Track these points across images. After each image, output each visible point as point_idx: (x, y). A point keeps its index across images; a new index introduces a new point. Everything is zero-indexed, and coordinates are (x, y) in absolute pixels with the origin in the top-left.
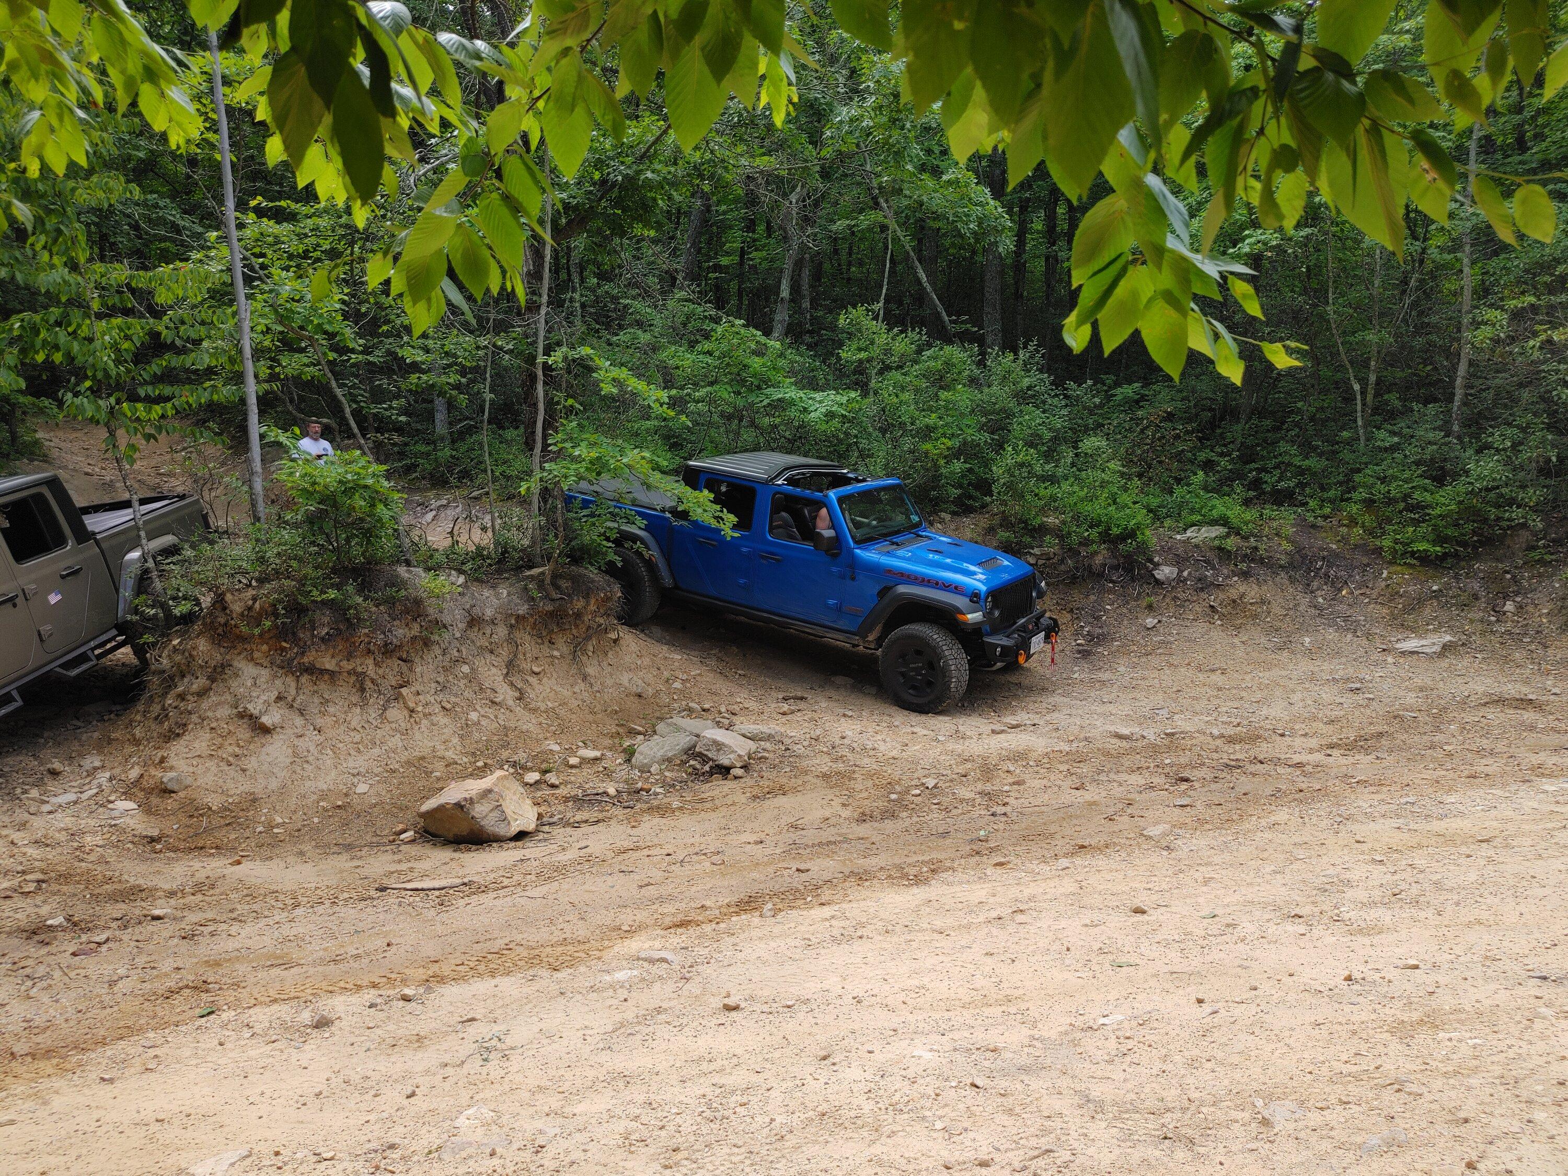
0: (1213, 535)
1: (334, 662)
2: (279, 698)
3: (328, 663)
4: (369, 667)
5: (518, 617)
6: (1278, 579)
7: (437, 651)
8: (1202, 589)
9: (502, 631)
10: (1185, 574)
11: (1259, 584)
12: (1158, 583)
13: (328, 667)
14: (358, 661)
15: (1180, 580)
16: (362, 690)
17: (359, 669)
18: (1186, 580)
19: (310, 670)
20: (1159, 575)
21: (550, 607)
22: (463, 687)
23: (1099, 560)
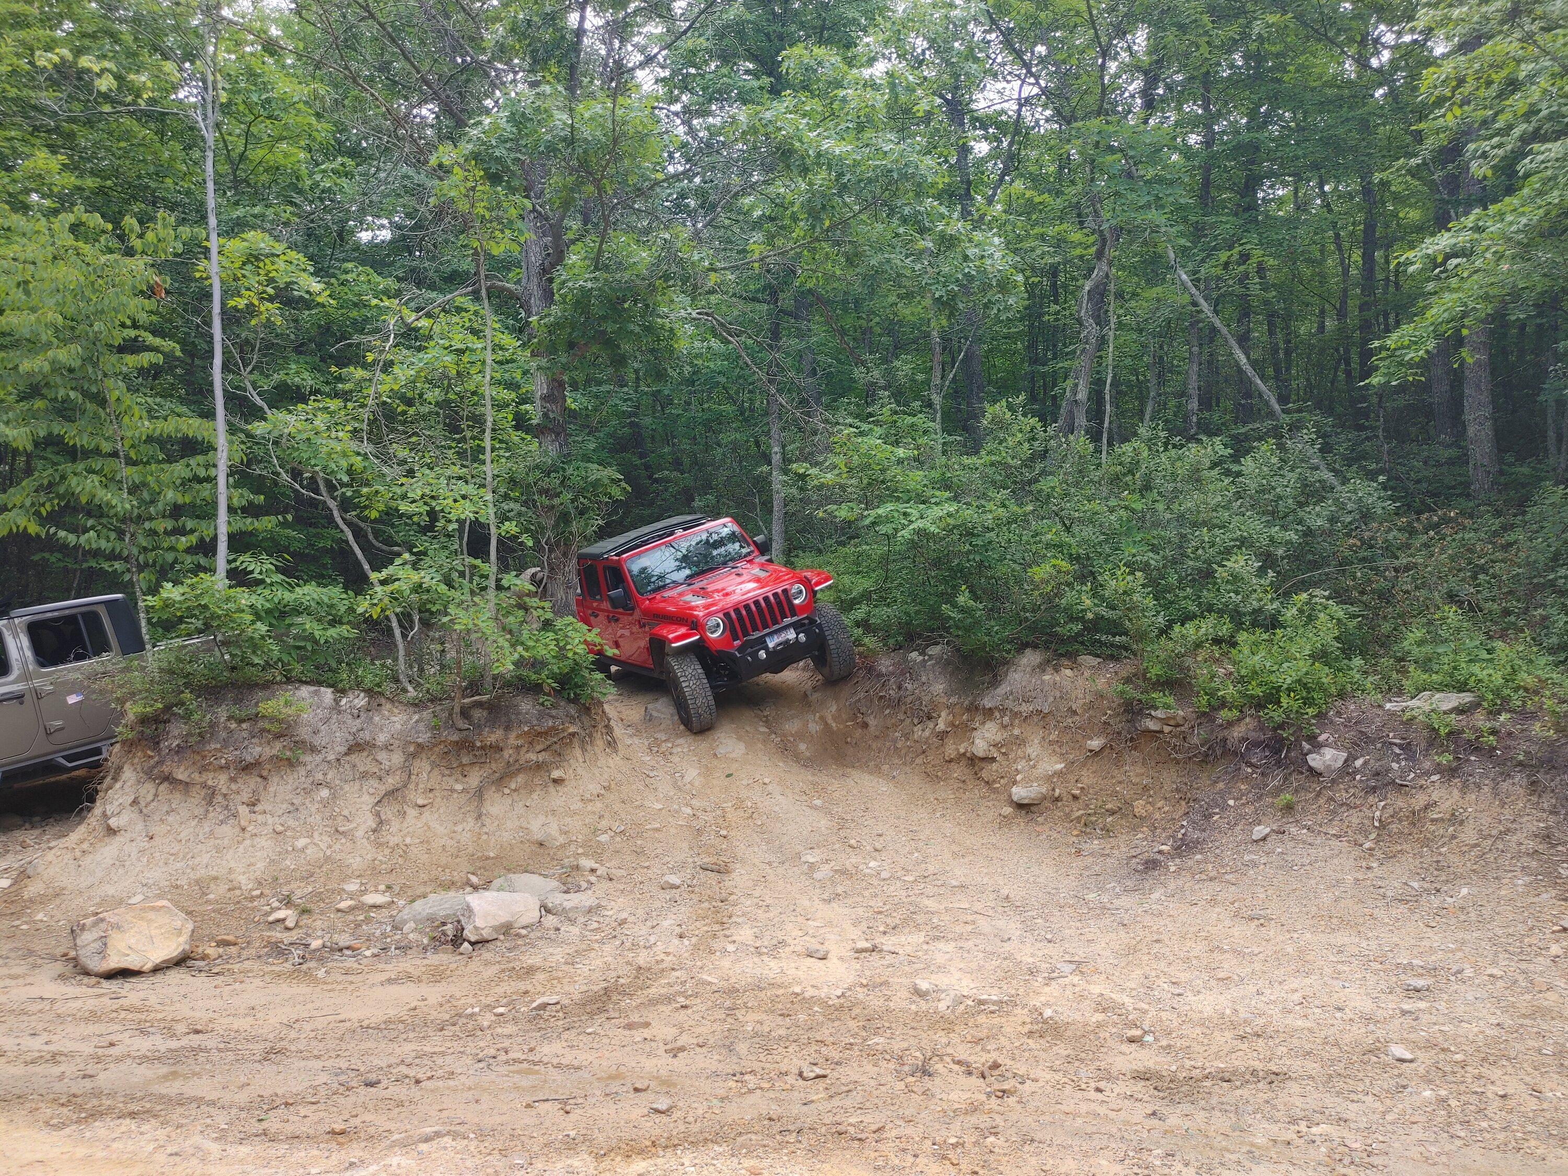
0: (1446, 706)
1: (186, 774)
2: (135, 802)
3: (181, 774)
4: (221, 781)
5: (419, 746)
6: (1505, 786)
7: (302, 771)
8: (1374, 790)
9: (397, 758)
10: (1359, 763)
11: (1464, 789)
12: (1314, 773)
13: (180, 777)
14: (211, 775)
15: (1347, 770)
16: (210, 803)
17: (210, 783)
18: (1357, 771)
19: (167, 778)
20: (1314, 760)
21: (455, 737)
22: (313, 809)
23: (1237, 732)
